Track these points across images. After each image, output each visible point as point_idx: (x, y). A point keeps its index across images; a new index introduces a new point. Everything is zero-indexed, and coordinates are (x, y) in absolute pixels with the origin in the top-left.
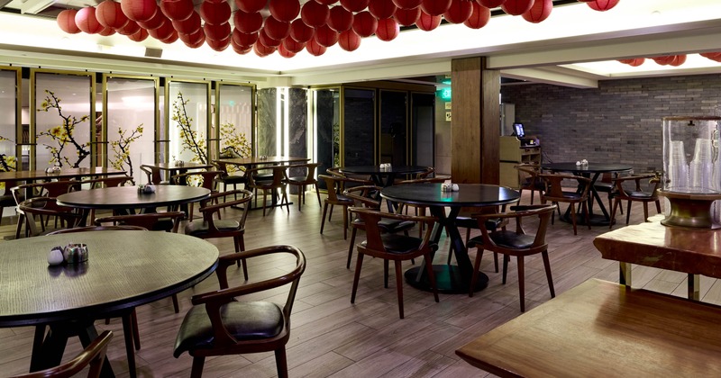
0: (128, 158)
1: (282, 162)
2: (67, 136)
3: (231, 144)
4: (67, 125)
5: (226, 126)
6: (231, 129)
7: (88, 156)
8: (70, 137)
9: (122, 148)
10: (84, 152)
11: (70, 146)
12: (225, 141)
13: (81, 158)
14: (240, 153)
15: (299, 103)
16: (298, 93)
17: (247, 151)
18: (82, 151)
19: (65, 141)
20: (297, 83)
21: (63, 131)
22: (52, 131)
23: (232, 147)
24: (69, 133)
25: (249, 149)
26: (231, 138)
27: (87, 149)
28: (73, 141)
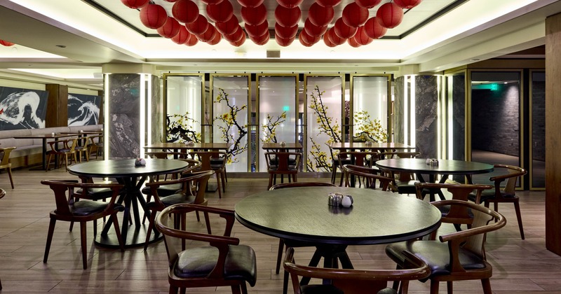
0: (275, 137)
1: (409, 149)
2: (232, 120)
3: (365, 130)
4: (232, 112)
5: (360, 113)
6: (365, 116)
7: (246, 134)
8: (234, 120)
9: (270, 130)
10: (243, 131)
11: (234, 126)
12: (360, 126)
13: (241, 136)
14: (375, 138)
15: (428, 90)
16: (427, 80)
17: (382, 137)
18: (242, 131)
19: (231, 123)
20: (423, 69)
21: (230, 116)
22: (223, 116)
23: (367, 133)
24: (233, 118)
25: (384, 134)
26: (366, 124)
27: (246, 130)
28: (236, 124)
